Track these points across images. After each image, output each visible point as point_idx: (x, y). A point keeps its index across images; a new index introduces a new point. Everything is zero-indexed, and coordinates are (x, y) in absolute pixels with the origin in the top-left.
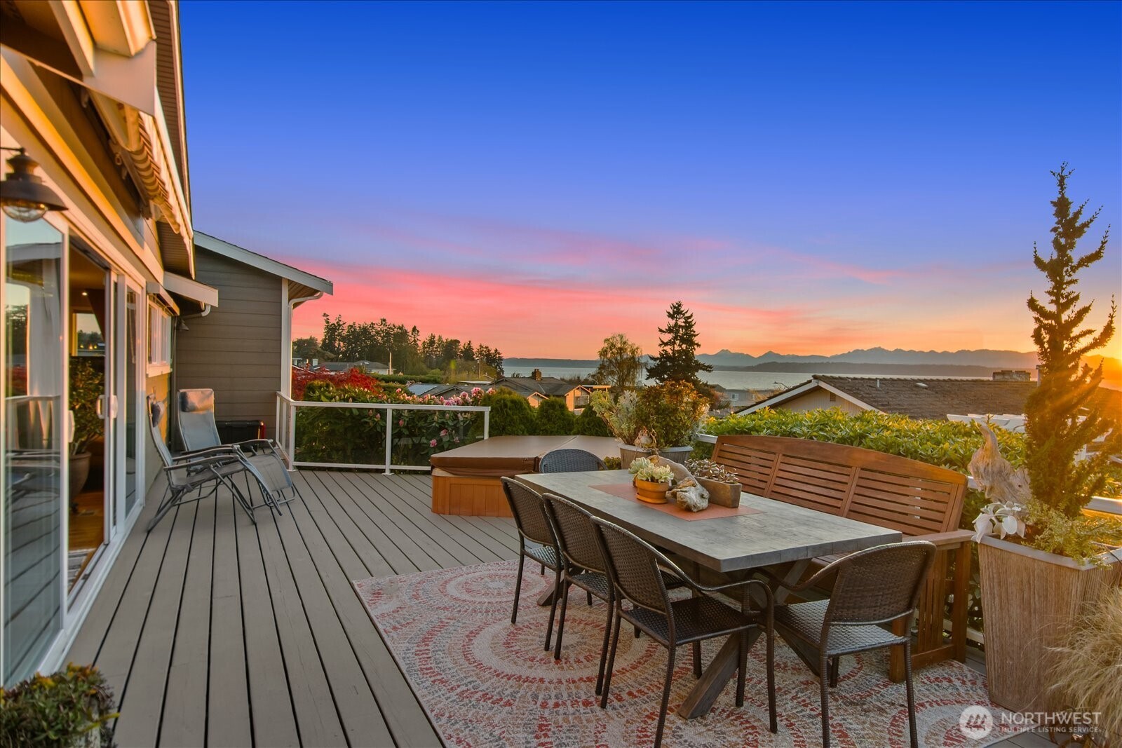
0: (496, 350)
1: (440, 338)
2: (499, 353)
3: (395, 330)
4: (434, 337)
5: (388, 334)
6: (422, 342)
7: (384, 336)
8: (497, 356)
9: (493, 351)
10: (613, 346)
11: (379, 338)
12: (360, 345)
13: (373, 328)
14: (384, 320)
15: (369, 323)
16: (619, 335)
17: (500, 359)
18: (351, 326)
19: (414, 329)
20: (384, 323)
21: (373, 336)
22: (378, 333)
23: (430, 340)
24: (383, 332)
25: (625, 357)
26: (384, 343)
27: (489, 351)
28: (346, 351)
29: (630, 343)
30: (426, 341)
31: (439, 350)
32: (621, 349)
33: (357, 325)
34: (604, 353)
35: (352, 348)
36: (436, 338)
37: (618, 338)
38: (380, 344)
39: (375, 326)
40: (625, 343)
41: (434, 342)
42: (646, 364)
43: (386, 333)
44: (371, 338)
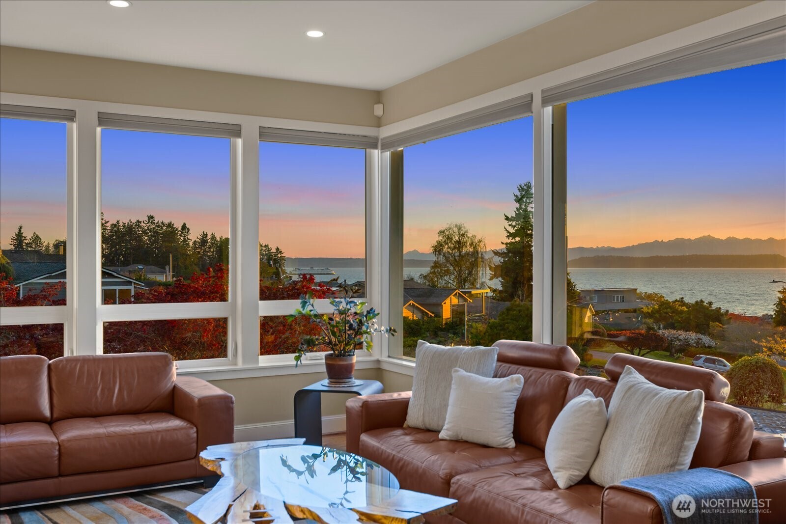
0: (278, 249)
1: (213, 236)
2: (281, 252)
3: (164, 228)
4: (207, 235)
5: (156, 233)
6: (193, 241)
7: (152, 236)
8: (279, 255)
9: (274, 250)
10: (449, 238)
11: (146, 238)
12: (125, 247)
13: (140, 227)
14: (152, 217)
15: (134, 221)
16: (456, 226)
17: (283, 258)
18: (115, 225)
19: (184, 226)
20: (151, 220)
21: (139, 236)
22: (144, 232)
23: (202, 239)
24: (150, 232)
25: (464, 252)
26: (153, 243)
27: (269, 250)
28: (110, 254)
29: (470, 235)
30: (197, 240)
31: (212, 250)
32: (459, 242)
33: (121, 224)
34: (438, 249)
35: (116, 250)
36: (209, 236)
37: (456, 230)
38: (148, 244)
39: (142, 224)
40: (463, 235)
41: (206, 242)
42: (490, 260)
43: (154, 232)
44: (138, 239)
